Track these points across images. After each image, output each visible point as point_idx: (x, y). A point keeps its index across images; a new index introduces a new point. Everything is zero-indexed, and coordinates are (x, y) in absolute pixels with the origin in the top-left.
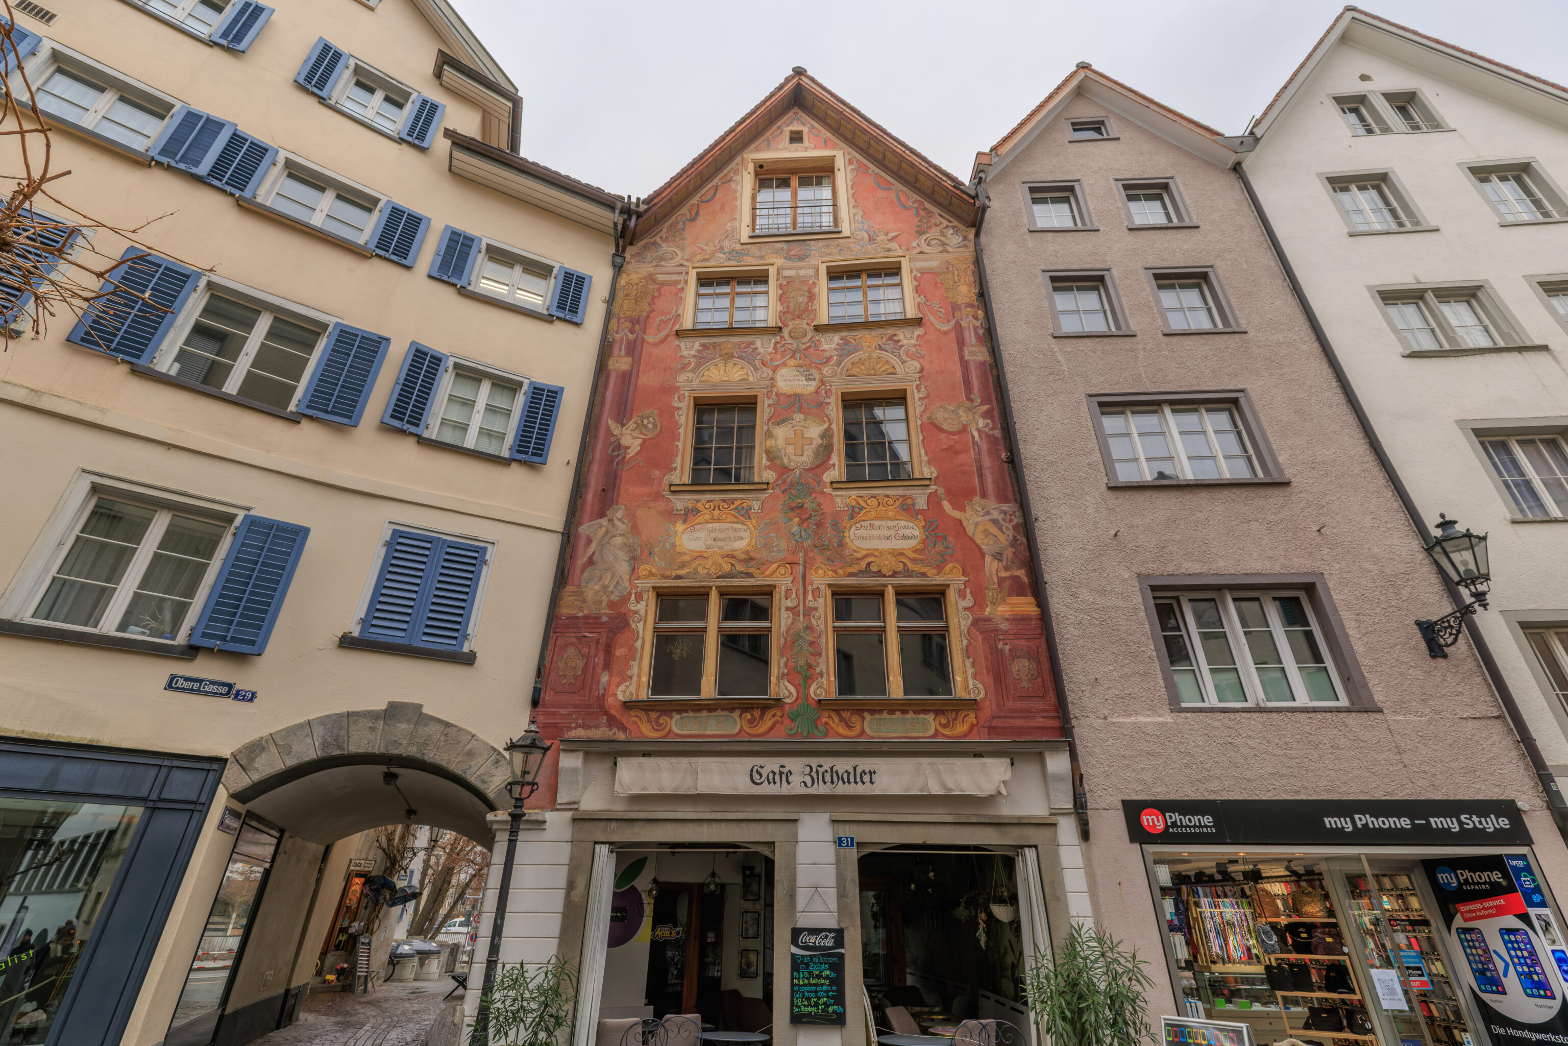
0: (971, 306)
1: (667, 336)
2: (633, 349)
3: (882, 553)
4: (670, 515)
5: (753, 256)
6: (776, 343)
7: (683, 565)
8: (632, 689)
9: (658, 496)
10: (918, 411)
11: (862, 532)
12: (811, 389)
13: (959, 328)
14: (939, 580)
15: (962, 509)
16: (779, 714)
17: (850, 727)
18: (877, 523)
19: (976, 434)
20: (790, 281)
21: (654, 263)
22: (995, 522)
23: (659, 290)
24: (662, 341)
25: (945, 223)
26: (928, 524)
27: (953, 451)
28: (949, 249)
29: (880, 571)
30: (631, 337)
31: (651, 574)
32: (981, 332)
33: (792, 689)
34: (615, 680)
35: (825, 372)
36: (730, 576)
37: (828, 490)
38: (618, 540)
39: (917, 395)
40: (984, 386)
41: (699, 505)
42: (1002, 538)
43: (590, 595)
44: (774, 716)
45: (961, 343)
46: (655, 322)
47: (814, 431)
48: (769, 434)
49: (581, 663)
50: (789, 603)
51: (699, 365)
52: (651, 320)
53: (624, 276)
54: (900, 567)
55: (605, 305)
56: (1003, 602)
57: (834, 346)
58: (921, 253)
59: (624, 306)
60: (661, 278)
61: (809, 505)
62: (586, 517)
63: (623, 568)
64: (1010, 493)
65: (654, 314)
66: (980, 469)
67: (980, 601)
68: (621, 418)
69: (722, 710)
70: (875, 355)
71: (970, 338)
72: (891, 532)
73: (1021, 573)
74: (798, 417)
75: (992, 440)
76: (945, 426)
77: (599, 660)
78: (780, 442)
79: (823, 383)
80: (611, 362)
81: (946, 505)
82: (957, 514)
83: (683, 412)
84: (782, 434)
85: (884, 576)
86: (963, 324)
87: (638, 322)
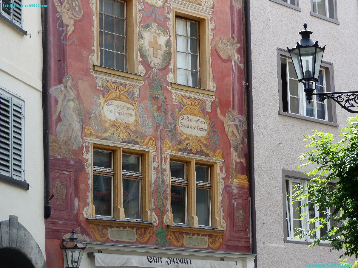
3: (192, 138)
7: (106, 130)
8: (90, 211)
11: (184, 122)
16: (152, 232)
17: (178, 241)
18: (191, 117)
26: (211, 122)
29: (191, 150)
33: (157, 219)
34: (82, 205)
44: (150, 233)
49: (64, 191)
50: (155, 165)
61: (161, 97)
69: (129, 227)
72: (196, 125)
85: (193, 153)
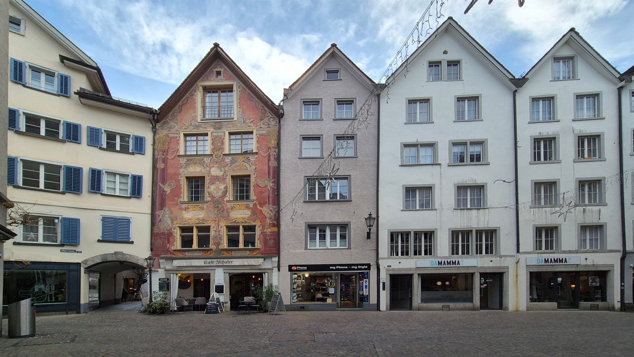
0: (275, 148)
1: (175, 156)
2: (164, 161)
3: (239, 218)
4: (181, 209)
5: (203, 128)
6: (211, 159)
7: (185, 221)
8: (176, 247)
9: (177, 204)
10: (253, 181)
11: (235, 213)
12: (222, 174)
13: (269, 155)
14: (254, 224)
15: (262, 207)
17: (229, 254)
18: (239, 211)
19: (269, 188)
20: (216, 137)
21: (167, 130)
22: (271, 210)
23: (170, 140)
24: (173, 158)
25: (271, 116)
27: (262, 192)
28: (271, 126)
29: (238, 222)
30: (163, 157)
31: (177, 223)
32: (276, 156)
33: (215, 247)
34: (171, 246)
35: (226, 169)
36: (198, 223)
37: (225, 203)
38: (167, 216)
39: (253, 176)
40: (274, 174)
41: (189, 207)
42: (272, 214)
43: (161, 228)
44: (211, 252)
45: (269, 160)
46: (170, 151)
47: (222, 187)
48: (209, 187)
49: (162, 243)
50: (214, 229)
51: (186, 166)
52: (169, 151)
53: (157, 135)
54: (244, 221)
55: (152, 146)
56: (270, 228)
57: (229, 161)
58: (261, 128)
59: (159, 146)
60: (171, 135)
61: (220, 206)
62: (157, 210)
63: (169, 222)
64: (276, 203)
65: (169, 149)
66: (269, 197)
67: (263, 228)
68: (164, 183)
69: (198, 251)
70: (242, 164)
71: (272, 158)
73: (275, 222)
74: (218, 182)
75: (273, 189)
76: (260, 186)
77: (166, 241)
78: (212, 190)
79: (225, 172)
80: (157, 165)
81: (258, 206)
82: (261, 209)
83: (182, 181)
84: (212, 187)
86: (271, 154)
87: (165, 152)
